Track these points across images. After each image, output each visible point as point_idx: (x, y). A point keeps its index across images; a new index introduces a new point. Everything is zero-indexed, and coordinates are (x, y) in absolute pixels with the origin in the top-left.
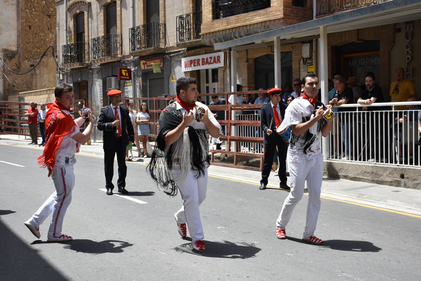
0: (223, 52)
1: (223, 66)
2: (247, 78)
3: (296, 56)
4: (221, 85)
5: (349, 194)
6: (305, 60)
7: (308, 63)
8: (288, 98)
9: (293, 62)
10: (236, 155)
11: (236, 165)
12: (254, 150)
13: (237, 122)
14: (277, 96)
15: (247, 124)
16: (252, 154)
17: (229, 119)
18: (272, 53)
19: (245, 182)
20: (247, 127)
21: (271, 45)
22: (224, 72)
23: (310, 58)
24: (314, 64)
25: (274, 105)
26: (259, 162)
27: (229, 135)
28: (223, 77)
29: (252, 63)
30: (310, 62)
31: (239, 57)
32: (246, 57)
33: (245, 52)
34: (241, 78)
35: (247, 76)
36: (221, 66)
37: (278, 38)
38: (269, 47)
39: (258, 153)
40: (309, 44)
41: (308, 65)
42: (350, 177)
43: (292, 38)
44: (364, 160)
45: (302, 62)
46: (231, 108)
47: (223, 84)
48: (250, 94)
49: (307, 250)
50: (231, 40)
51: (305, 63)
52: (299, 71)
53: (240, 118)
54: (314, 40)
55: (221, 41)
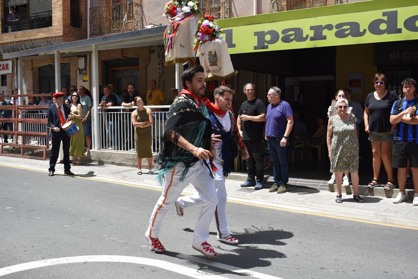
0: (11, 61)
1: (11, 72)
2: (32, 84)
3: (73, 67)
4: (9, 88)
5: (116, 176)
6: (81, 70)
7: (83, 73)
8: (65, 100)
9: (71, 72)
10: (23, 147)
11: (23, 155)
12: (39, 143)
13: (23, 120)
14: (60, 99)
15: (32, 122)
16: (36, 146)
17: (16, 117)
18: (54, 64)
19: (31, 170)
20: (32, 124)
21: (52, 57)
22: (12, 77)
23: (85, 69)
24: (88, 74)
25: (59, 106)
26: (42, 152)
27: (16, 131)
28: (11, 82)
29: (36, 71)
30: (85, 72)
31: (25, 66)
32: (31, 66)
33: (31, 62)
34: (27, 83)
35: (32, 82)
36: (10, 73)
37: (58, 52)
38: (51, 58)
39: (42, 146)
40: (84, 58)
41: (84, 74)
42: (116, 163)
43: (70, 53)
44: (127, 150)
45: (78, 72)
46: (18, 108)
47: (11, 88)
48: (35, 97)
49: (81, 222)
50: (18, 51)
51: (80, 73)
52: (76, 79)
53: (26, 117)
54: (88, 55)
55: (9, 52)
